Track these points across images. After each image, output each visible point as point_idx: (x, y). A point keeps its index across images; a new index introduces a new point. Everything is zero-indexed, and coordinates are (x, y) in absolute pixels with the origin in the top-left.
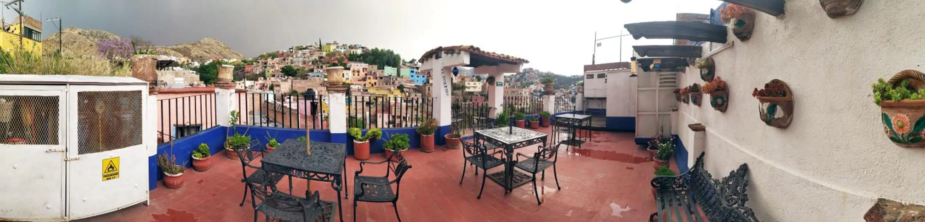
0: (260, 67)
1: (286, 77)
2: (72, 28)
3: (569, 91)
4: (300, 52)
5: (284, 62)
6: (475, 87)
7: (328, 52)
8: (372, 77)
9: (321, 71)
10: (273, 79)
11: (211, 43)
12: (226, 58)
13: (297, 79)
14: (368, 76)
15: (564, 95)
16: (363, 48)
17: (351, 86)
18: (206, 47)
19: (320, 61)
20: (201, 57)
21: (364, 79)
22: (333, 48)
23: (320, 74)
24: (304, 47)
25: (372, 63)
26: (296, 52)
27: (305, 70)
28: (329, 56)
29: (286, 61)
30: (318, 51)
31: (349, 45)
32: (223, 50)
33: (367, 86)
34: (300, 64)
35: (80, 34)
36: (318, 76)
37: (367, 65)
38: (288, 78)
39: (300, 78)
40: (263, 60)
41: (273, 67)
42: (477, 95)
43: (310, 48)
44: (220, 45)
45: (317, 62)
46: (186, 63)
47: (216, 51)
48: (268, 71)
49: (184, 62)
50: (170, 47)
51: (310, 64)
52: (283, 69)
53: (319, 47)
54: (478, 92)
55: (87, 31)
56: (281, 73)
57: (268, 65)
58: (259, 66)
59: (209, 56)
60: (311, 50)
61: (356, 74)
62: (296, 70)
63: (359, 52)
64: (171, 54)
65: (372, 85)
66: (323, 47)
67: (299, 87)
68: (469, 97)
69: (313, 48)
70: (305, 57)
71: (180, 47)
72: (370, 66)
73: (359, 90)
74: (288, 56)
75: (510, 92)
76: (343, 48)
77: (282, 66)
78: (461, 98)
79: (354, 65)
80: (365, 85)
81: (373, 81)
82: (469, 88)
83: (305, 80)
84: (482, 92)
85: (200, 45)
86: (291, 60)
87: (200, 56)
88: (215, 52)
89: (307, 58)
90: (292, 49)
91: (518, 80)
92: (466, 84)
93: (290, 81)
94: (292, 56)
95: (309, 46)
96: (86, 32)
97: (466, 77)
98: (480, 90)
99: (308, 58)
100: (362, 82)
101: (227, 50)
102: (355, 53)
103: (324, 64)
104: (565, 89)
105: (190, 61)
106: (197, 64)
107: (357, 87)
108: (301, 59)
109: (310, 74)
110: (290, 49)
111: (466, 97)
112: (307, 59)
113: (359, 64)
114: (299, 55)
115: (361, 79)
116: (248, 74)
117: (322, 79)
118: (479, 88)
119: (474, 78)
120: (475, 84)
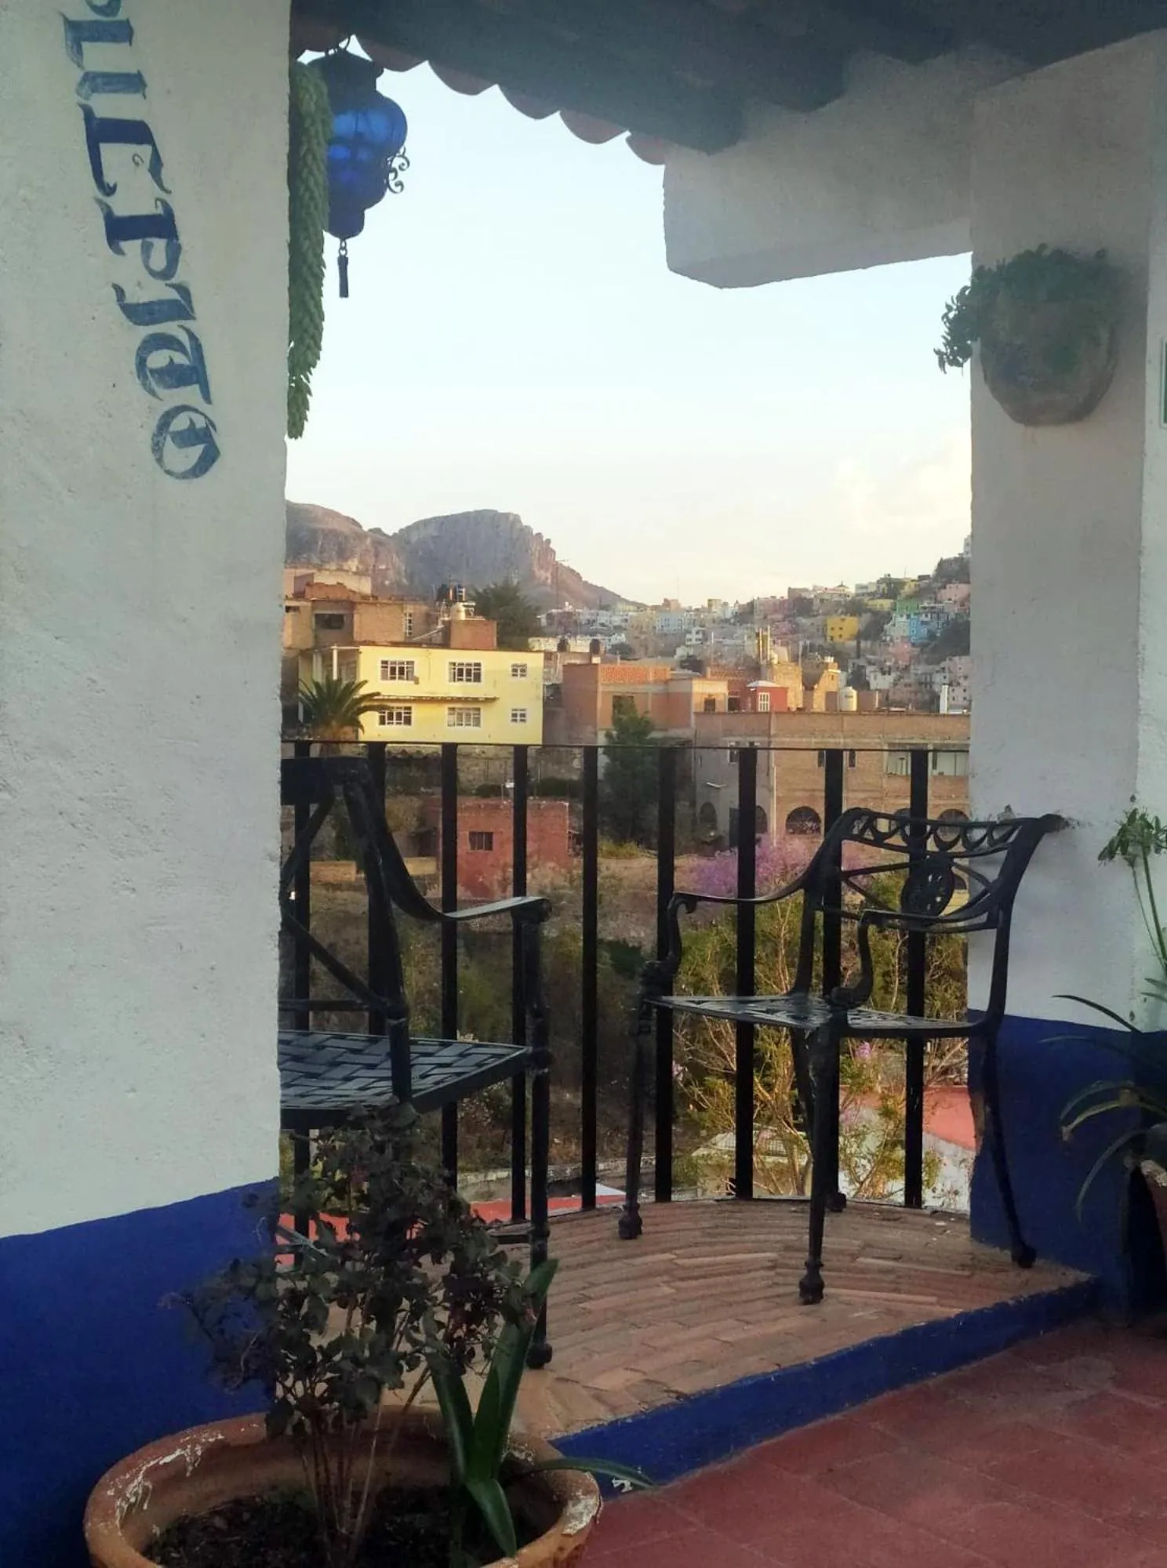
84: (542, 752)
118: (519, 716)
119: (461, 611)
120: (473, 674)
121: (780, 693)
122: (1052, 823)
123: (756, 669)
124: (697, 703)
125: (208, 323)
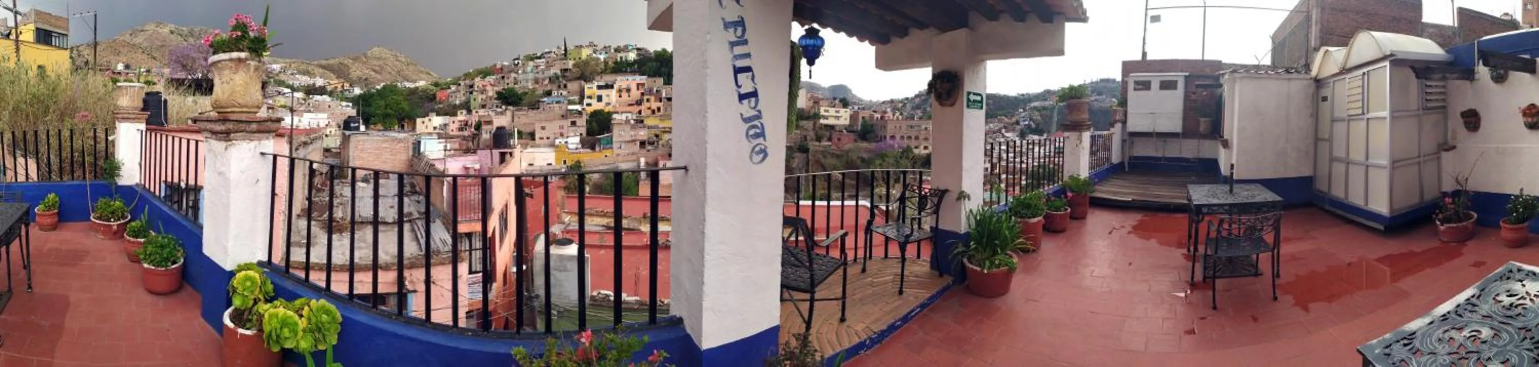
0: (462, 92)
1: (504, 107)
2: (159, 24)
3: (1014, 120)
4: (531, 63)
5: (502, 82)
6: (838, 118)
7: (577, 59)
8: (652, 98)
9: (565, 93)
10: (482, 112)
11: (383, 55)
12: (408, 81)
13: (521, 110)
14: (646, 97)
15: (1005, 127)
16: (638, 49)
17: (614, 116)
18: (375, 62)
19: (564, 77)
20: (366, 79)
21: (639, 103)
22: (585, 53)
23: (561, 99)
24: (539, 55)
25: (652, 74)
26: (524, 64)
27: (537, 93)
28: (578, 67)
29: (507, 81)
30: (562, 59)
31: (614, 46)
32: (404, 67)
33: (643, 114)
34: (530, 84)
35: (172, 32)
36: (557, 103)
37: (645, 77)
38: (506, 109)
39: (526, 108)
40: (468, 82)
41: (483, 91)
42: (841, 131)
43: (546, 56)
44: (399, 58)
45: (558, 78)
46: (339, 89)
47: (393, 70)
48: (475, 99)
49: (336, 88)
50: (316, 63)
51: (546, 82)
52: (498, 93)
53: (563, 52)
54: (844, 125)
55: (184, 29)
56: (496, 101)
57: (476, 89)
58: (459, 91)
59: (379, 77)
60: (548, 60)
61: (624, 95)
62: (521, 94)
63: (632, 56)
64: (317, 74)
65: (653, 112)
66: (568, 52)
67: (525, 124)
68: (827, 134)
69: (553, 54)
70: (538, 73)
71: (331, 62)
72: (650, 79)
73: (627, 121)
74: (510, 72)
75: (904, 127)
76: (603, 52)
77: (499, 88)
78: (811, 134)
79: (621, 80)
80: (640, 112)
81: (654, 105)
82: (826, 118)
83: (535, 111)
84: (850, 125)
85: (365, 60)
86: (515, 78)
87: (364, 77)
88: (390, 71)
89: (541, 73)
90: (518, 59)
91: (918, 107)
92: (822, 113)
93: (509, 113)
94: (517, 73)
95: (546, 53)
96: (182, 30)
97: (822, 99)
98: (847, 122)
99: (543, 73)
100: (636, 106)
101: (411, 68)
102: (624, 59)
103: (570, 80)
104: (1006, 117)
105: (347, 86)
106: (357, 91)
107: (624, 117)
108: (531, 76)
109: (545, 99)
110: (515, 60)
111: (820, 132)
112: (540, 76)
113: (630, 78)
114: (529, 69)
115: (634, 102)
116: (441, 106)
117: (564, 107)
118: (845, 119)
119: (837, 101)
120: (837, 112)
121: (889, 117)
122: (946, 191)
123: (885, 112)
124: (875, 118)
125: (766, 120)
